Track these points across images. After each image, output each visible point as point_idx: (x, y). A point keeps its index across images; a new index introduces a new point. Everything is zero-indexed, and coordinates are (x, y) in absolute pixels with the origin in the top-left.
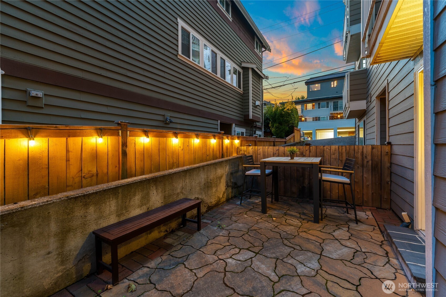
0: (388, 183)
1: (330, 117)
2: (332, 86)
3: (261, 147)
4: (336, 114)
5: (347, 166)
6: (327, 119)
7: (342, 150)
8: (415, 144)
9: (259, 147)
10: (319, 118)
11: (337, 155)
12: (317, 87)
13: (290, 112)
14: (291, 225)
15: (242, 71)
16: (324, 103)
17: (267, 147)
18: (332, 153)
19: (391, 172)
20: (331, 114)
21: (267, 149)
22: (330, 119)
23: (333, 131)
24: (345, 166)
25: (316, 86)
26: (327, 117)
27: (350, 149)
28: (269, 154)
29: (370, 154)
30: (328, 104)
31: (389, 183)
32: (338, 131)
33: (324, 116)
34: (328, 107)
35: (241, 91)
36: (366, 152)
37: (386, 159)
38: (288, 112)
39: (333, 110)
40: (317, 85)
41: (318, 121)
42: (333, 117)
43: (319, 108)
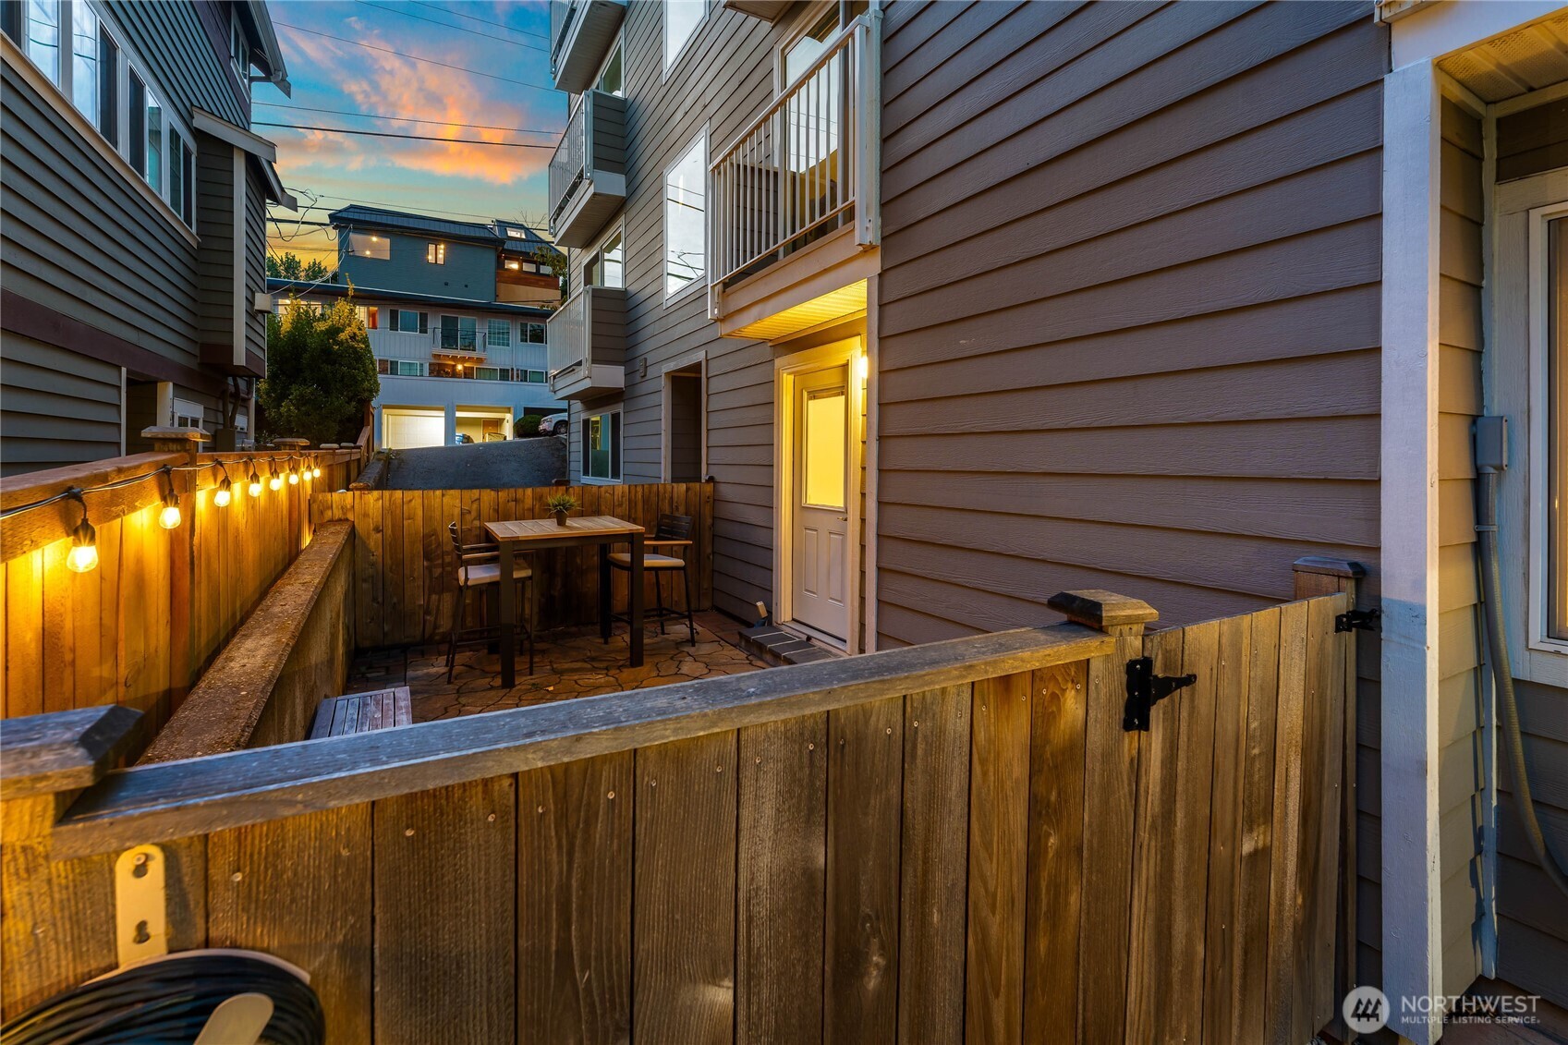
0: (709, 558)
1: (432, 368)
2: (431, 258)
3: (418, 493)
4: (450, 359)
5: (663, 531)
6: (421, 370)
7: (635, 495)
8: (775, 486)
9: (408, 494)
10: (394, 364)
11: (626, 505)
12: (374, 246)
13: (362, 348)
14: (598, 687)
15: (196, 145)
16: (414, 313)
17: (438, 493)
18: (616, 503)
19: (713, 535)
20: (438, 356)
21: (438, 500)
22: (431, 373)
23: (442, 414)
24: (660, 530)
25: (371, 241)
26: (422, 365)
27: (650, 492)
28: (446, 513)
29: (684, 503)
30: (424, 319)
31: (711, 557)
32: (459, 414)
33: (410, 358)
34: (424, 331)
35: (191, 234)
36: (678, 497)
37: (707, 510)
38: (353, 347)
39: (442, 344)
40: (374, 239)
41: (391, 374)
42: (439, 370)
43: (394, 327)
